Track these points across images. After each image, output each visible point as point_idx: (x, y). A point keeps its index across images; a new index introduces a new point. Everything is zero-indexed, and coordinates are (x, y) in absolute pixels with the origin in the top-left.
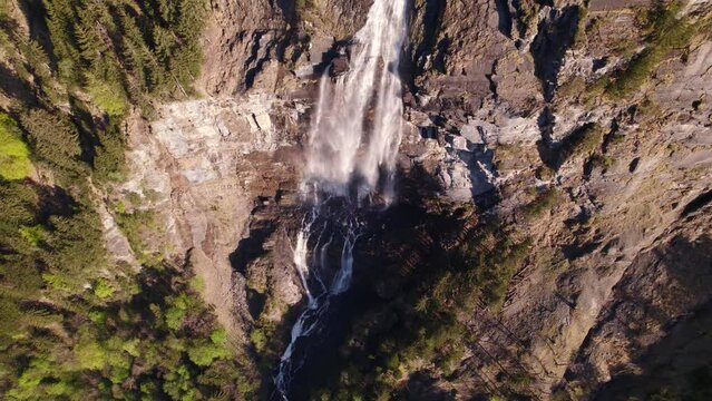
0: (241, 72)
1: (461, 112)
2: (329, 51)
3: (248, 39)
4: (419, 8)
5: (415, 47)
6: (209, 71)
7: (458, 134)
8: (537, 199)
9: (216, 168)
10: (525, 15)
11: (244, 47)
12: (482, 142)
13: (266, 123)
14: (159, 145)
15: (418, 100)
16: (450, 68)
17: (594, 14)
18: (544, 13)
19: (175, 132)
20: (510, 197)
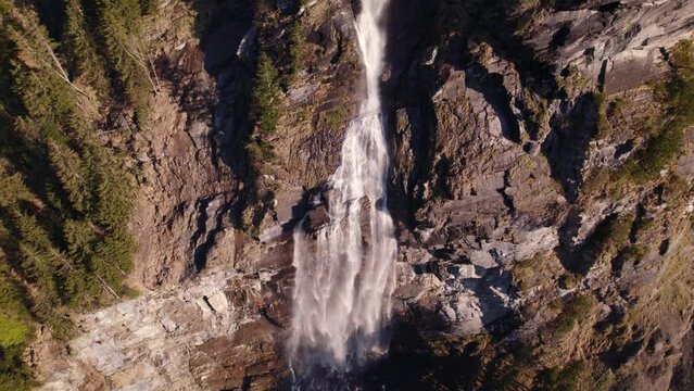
0: (188, 252)
1: (471, 238)
2: (299, 203)
3: (191, 211)
4: (402, 132)
5: (406, 177)
6: (144, 259)
7: (468, 262)
8: (564, 310)
9: (163, 372)
10: (533, 114)
11: (186, 220)
12: (496, 265)
13: (222, 303)
14: (82, 365)
15: (417, 236)
16: (457, 191)
17: (611, 97)
18: (554, 108)
19: (104, 344)
20: (533, 318)
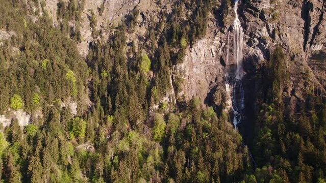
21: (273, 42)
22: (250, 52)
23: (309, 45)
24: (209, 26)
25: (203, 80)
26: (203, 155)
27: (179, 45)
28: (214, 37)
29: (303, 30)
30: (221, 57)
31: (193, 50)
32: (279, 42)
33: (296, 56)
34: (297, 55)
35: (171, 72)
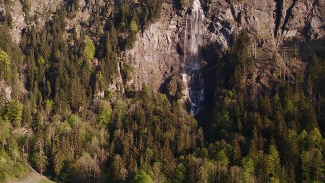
21: (239, 26)
22: (212, 39)
23: (281, 30)
24: (164, 9)
25: (156, 70)
26: (153, 134)
27: (128, 29)
28: (170, 21)
29: (275, 13)
30: (178, 44)
31: (145, 36)
32: (245, 26)
33: (264, 42)
34: (266, 41)
35: (119, 58)
